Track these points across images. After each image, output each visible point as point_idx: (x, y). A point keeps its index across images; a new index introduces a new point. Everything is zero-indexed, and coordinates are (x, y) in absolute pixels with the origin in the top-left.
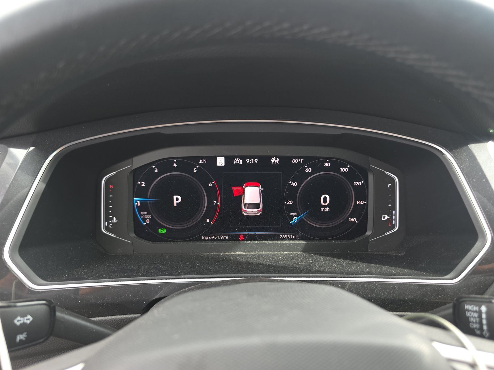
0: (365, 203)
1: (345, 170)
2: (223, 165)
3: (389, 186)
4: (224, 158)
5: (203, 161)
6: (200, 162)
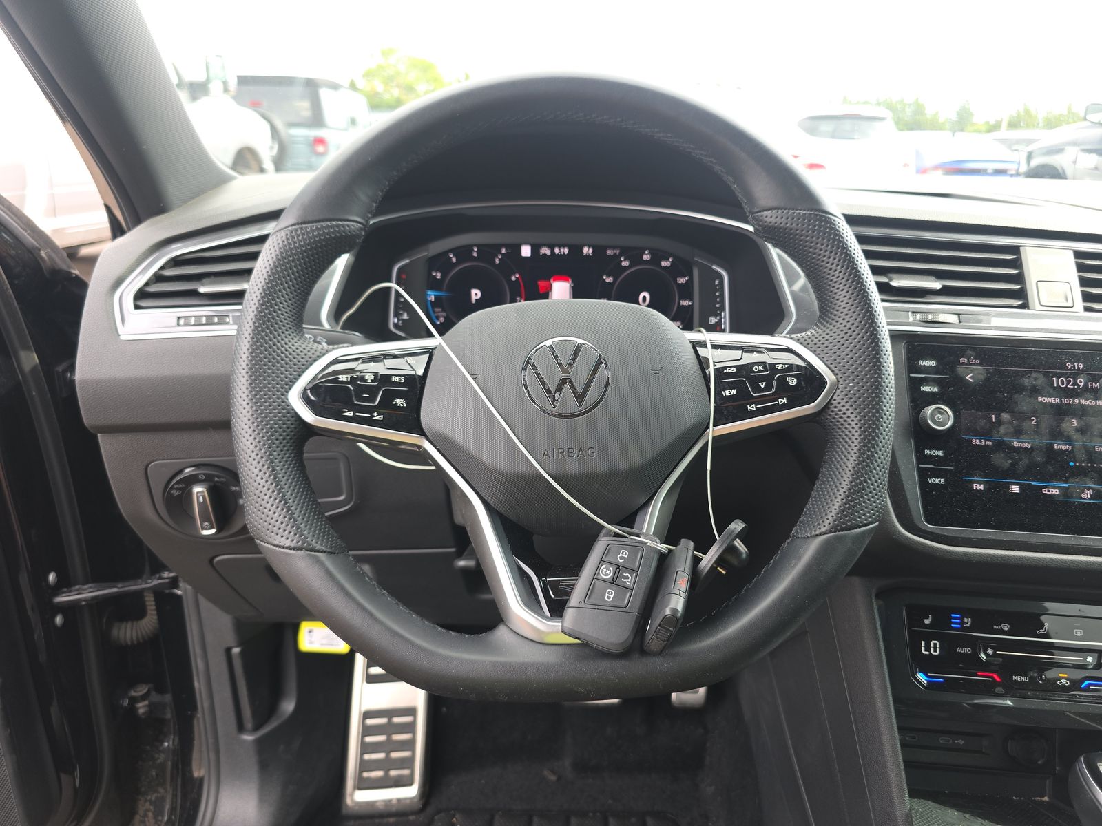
0: (690, 303)
1: (667, 264)
3: (717, 282)
6: (503, 251)
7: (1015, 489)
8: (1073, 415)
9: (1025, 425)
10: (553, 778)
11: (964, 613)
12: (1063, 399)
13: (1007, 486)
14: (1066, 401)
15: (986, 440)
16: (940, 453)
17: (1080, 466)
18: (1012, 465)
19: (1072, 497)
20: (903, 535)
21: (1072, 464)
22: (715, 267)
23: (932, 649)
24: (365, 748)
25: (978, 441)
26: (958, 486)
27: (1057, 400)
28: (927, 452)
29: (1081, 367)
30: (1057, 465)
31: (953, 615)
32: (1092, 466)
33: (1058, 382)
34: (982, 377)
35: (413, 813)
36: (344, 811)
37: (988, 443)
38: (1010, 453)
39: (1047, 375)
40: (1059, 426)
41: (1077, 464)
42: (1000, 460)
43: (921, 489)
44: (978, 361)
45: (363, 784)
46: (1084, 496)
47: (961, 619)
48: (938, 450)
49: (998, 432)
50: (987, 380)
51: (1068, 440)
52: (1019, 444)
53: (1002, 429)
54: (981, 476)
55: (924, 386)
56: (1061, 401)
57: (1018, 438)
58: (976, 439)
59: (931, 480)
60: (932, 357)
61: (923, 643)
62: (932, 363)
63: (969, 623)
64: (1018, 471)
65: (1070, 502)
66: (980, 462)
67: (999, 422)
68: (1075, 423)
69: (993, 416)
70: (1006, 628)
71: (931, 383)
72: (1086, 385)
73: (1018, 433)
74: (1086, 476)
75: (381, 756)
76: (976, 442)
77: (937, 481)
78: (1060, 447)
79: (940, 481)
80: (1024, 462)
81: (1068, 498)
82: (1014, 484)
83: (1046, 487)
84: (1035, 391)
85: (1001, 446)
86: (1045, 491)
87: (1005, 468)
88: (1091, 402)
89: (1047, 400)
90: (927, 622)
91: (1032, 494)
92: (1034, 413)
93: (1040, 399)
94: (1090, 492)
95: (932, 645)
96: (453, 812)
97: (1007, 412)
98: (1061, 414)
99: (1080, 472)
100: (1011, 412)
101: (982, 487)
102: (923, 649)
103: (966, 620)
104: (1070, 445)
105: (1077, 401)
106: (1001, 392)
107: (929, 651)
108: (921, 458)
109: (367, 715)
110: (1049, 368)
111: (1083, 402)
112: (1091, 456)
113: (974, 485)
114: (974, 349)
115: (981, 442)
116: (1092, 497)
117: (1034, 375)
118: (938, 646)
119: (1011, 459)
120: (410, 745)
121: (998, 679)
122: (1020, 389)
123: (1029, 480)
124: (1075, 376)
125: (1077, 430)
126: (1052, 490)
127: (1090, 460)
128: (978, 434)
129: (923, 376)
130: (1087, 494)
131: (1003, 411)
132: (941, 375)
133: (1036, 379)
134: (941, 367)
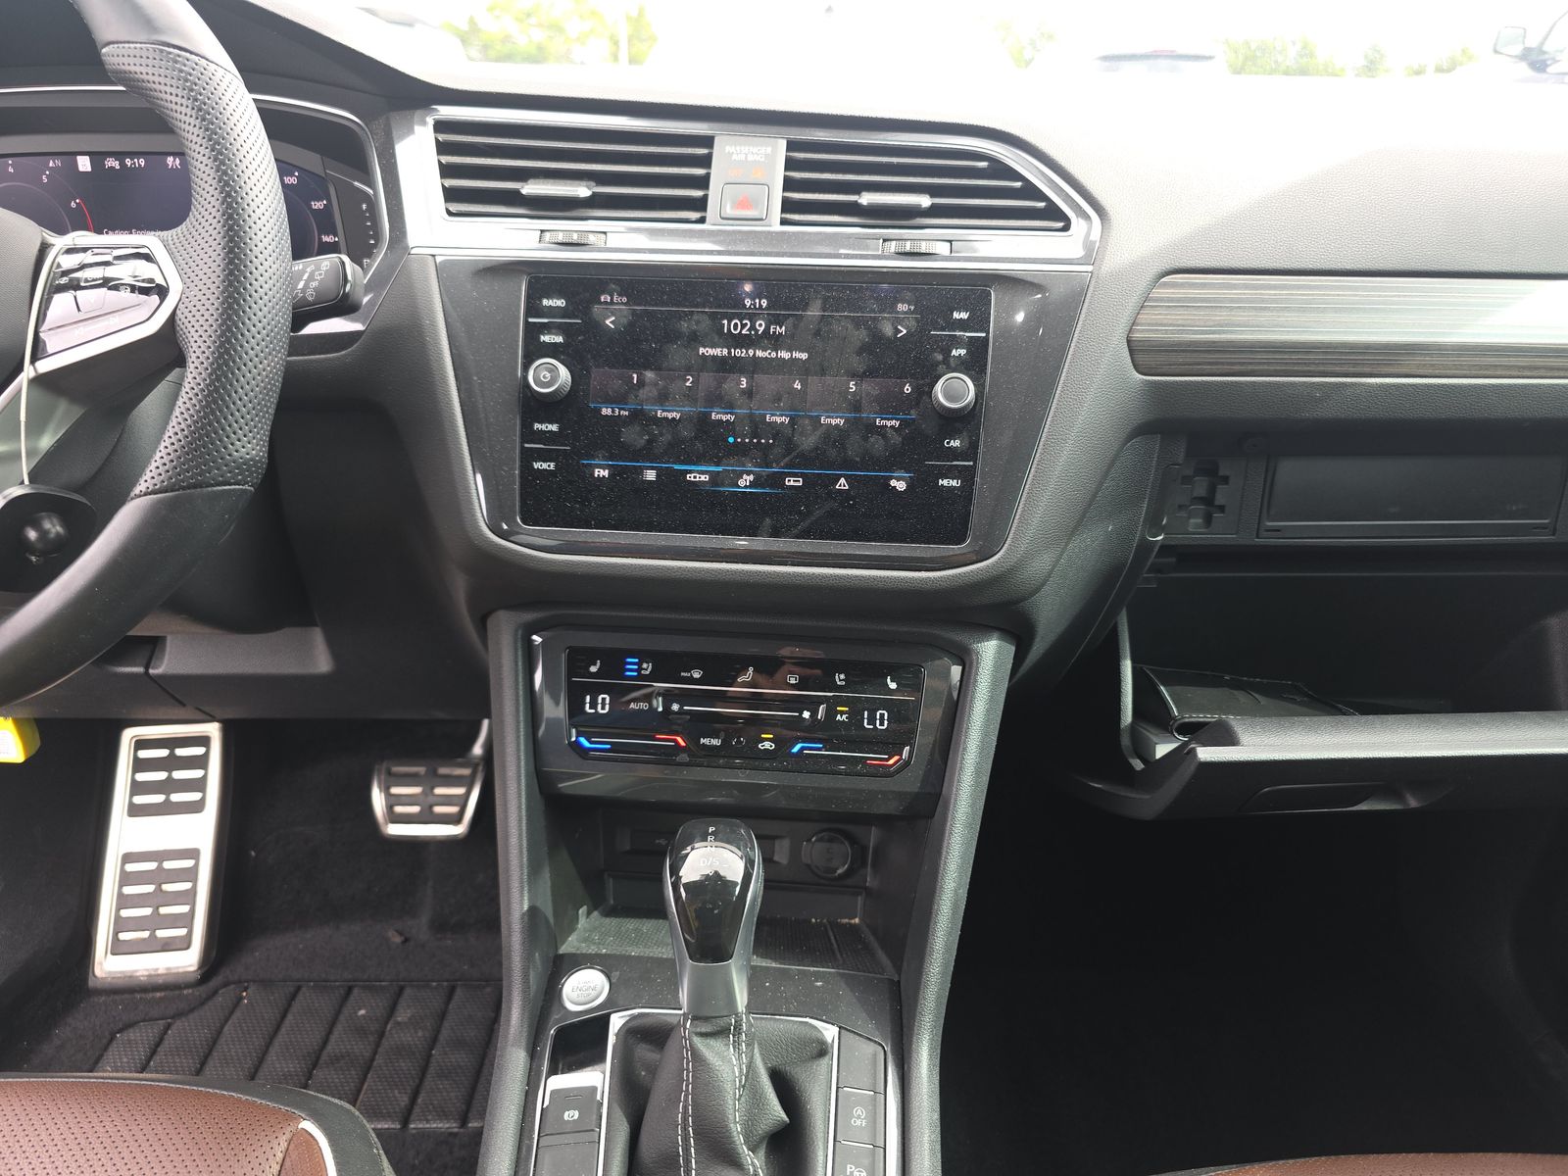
0: (337, 239)
1: (292, 180)
2: (89, 169)
3: (364, 206)
4: (88, 157)
5: (54, 162)
6: (51, 165)
7: (651, 475)
8: (742, 371)
9: (674, 387)
10: (398, 939)
11: (643, 656)
12: (733, 350)
13: (640, 470)
14: (738, 353)
15: (620, 409)
16: (554, 428)
17: (743, 442)
18: (649, 442)
19: (723, 485)
20: (487, 539)
21: (731, 440)
22: (356, 183)
23: (600, 706)
24: (123, 901)
25: (610, 410)
26: (572, 471)
27: (725, 352)
28: (537, 426)
29: (764, 305)
30: (709, 441)
31: (629, 660)
32: (759, 442)
33: (729, 325)
34: (625, 321)
35: (188, 986)
36: (91, 983)
37: (622, 412)
38: (647, 426)
39: (713, 316)
40: (719, 386)
41: (739, 440)
42: (633, 436)
43: (522, 477)
44: (625, 300)
45: (118, 948)
46: (741, 483)
47: (639, 664)
48: (551, 423)
49: (636, 396)
50: (631, 325)
51: (730, 407)
52: (665, 414)
53: (643, 393)
54: (605, 458)
55: (544, 334)
56: (729, 353)
57: (662, 405)
58: (607, 408)
59: (537, 465)
60: (560, 295)
61: (588, 698)
62: (560, 303)
63: (650, 669)
64: (656, 451)
65: (720, 491)
66: (606, 438)
67: (641, 383)
68: (744, 383)
69: (635, 376)
70: (697, 675)
71: (554, 331)
72: (767, 328)
73: (663, 398)
74: (744, 455)
75: (147, 911)
76: (606, 411)
77: (545, 466)
78: (719, 417)
79: (549, 466)
80: (666, 438)
81: (717, 485)
82: (652, 468)
83: (691, 472)
84: (695, 339)
85: (637, 416)
86: (690, 477)
87: (639, 446)
88: (770, 354)
89: (711, 352)
90: (593, 669)
91: (673, 481)
92: (689, 370)
93: (702, 350)
94: (751, 477)
95: (600, 701)
96: (246, 984)
97: (652, 370)
98: (725, 371)
99: (740, 451)
100: (658, 369)
101: (605, 473)
102: (588, 706)
103: (645, 666)
104: (731, 414)
105: (751, 352)
106: (647, 340)
107: (596, 708)
108: (528, 435)
109: (128, 858)
110: (720, 307)
111: (760, 354)
112: (757, 428)
113: (597, 470)
114: (618, 282)
115: (613, 412)
116: (752, 484)
117: (695, 317)
118: (608, 701)
119: (648, 434)
120: (189, 897)
121: (683, 744)
122: (671, 336)
123: (668, 462)
124: (752, 318)
125: (743, 392)
126: (698, 476)
127: (755, 434)
128: (609, 401)
129: (546, 321)
130: (746, 480)
131: (646, 369)
132: (570, 318)
133: (698, 322)
134: (571, 308)
